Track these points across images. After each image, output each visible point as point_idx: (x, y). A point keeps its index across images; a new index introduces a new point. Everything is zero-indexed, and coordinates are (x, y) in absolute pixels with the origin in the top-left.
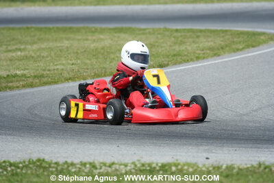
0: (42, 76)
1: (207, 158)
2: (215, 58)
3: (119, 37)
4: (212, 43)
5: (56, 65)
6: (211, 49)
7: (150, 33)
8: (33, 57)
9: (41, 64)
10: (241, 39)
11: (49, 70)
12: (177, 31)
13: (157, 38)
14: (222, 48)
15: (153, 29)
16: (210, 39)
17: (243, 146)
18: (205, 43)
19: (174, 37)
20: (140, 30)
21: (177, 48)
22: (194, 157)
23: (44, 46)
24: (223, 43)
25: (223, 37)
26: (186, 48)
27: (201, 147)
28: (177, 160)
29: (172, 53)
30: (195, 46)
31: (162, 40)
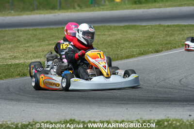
1: (190, 116)
7: (149, 28)
12: (168, 26)
13: (154, 32)
15: (151, 26)
16: (192, 32)
18: (189, 34)
19: (166, 31)
22: (180, 115)
26: (175, 38)
27: (186, 108)
28: (168, 117)
29: (165, 42)
30: (181, 36)
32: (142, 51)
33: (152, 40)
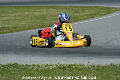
0: (16, 28)
1: (88, 62)
2: (92, 19)
3: (50, 10)
5: (23, 23)
6: (90, 15)
7: (64, 8)
8: (12, 19)
9: (16, 22)
10: (104, 10)
11: (19, 25)
12: (75, 7)
13: (67, 10)
14: (95, 14)
16: (90, 11)
17: (104, 57)
18: (88, 12)
19: (74, 10)
20: (59, 7)
21: (75, 15)
22: (83, 62)
23: (17, 14)
24: (95, 12)
25: (96, 9)
26: (79, 15)
27: (86, 58)
28: (75, 63)
29: (73, 17)
30: (83, 13)
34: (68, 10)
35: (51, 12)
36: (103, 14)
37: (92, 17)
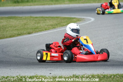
1: (50, 74)
2: (53, 29)
3: (10, 21)
4: (52, 23)
6: (52, 25)
7: (24, 19)
10: (65, 21)
12: (36, 17)
14: (57, 25)
15: (25, 17)
16: (51, 21)
17: (66, 68)
18: (49, 23)
19: (35, 20)
20: (20, 17)
21: (36, 25)
22: (44, 73)
24: (57, 23)
25: (57, 20)
26: (40, 25)
27: (48, 69)
28: (37, 75)
29: (34, 27)
30: (45, 24)
31: (29, 22)
32: (20, 33)
33: (26, 26)
34: (28, 20)
35: (11, 23)
36: (65, 24)
37: (53, 28)
